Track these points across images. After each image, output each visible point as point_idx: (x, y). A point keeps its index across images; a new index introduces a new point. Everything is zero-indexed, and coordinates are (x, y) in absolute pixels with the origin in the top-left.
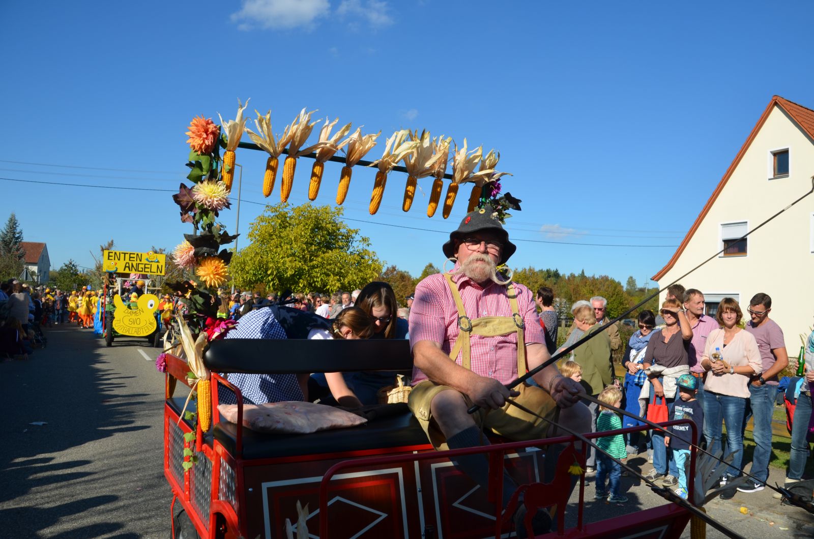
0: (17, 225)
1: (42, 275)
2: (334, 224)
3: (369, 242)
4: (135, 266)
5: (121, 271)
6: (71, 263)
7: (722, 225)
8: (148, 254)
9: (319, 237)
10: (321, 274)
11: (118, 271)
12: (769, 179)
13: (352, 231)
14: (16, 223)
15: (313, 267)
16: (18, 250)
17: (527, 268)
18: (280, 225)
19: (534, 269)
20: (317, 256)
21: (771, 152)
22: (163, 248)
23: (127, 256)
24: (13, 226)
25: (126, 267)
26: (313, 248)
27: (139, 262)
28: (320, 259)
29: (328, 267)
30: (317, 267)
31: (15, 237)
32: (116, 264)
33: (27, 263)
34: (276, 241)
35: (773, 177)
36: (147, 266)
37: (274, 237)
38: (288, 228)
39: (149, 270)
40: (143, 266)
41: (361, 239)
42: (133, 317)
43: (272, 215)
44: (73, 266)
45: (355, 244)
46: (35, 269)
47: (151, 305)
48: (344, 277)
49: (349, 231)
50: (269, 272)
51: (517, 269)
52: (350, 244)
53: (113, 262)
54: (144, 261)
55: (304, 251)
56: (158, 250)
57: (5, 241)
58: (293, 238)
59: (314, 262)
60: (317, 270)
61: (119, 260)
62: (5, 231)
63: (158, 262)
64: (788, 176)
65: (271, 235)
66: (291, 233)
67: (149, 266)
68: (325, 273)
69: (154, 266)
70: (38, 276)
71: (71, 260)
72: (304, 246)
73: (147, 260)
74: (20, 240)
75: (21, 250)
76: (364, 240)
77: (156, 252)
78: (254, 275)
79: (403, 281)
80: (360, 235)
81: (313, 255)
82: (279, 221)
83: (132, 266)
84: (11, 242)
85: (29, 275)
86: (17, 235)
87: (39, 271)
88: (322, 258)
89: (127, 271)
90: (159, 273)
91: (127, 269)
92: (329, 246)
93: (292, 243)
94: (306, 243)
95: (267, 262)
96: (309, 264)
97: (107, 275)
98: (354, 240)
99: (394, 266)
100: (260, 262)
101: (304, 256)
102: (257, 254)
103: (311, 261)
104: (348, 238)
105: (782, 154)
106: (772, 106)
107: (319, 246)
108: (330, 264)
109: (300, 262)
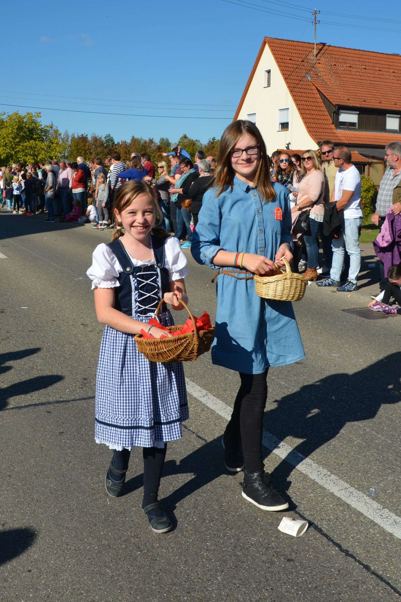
2: (35, 124)
3: (59, 133)
7: (248, 115)
10: (23, 156)
12: (265, 87)
13: (48, 127)
15: (19, 151)
20: (19, 145)
21: (266, 71)
26: (17, 140)
28: (21, 147)
29: (26, 151)
35: (267, 86)
38: (4, 129)
45: (50, 134)
48: (37, 156)
49: (46, 127)
55: (11, 143)
60: (20, 153)
64: (270, 86)
68: (25, 155)
72: (11, 139)
76: (56, 132)
81: (18, 144)
88: (23, 146)
92: (32, 138)
94: (13, 138)
96: (15, 150)
101: (12, 146)
103: (17, 148)
105: (269, 72)
106: (265, 43)
107: (23, 139)
108: (28, 150)
109: (10, 150)
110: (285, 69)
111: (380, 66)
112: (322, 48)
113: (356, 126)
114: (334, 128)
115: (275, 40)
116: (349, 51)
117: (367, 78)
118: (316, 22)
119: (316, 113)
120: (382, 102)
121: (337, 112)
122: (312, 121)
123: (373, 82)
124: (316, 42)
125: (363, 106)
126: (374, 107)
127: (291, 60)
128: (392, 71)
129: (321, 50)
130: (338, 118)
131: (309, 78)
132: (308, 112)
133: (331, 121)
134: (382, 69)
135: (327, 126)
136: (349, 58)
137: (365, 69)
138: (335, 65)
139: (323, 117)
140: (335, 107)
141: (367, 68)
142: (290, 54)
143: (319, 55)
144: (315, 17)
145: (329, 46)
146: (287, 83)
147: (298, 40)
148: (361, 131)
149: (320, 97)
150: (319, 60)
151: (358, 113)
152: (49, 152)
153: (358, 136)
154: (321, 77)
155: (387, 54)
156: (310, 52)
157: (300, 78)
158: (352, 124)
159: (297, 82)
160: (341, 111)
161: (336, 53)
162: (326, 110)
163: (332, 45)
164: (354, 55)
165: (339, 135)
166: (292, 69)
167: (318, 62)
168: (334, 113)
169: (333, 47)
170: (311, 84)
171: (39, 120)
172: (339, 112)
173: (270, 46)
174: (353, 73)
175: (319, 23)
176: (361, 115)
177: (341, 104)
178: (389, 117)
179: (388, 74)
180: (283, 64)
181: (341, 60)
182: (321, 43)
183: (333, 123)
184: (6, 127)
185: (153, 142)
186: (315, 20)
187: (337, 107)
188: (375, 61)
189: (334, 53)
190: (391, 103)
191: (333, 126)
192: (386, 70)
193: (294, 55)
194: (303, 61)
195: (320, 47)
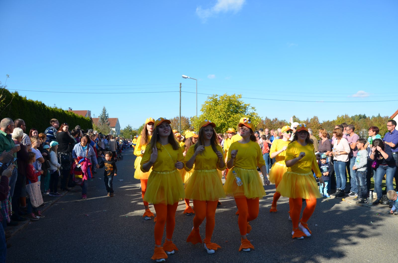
0: (106, 111)
1: (117, 132)
2: (238, 102)
3: (255, 109)
6: (129, 126)
9: (232, 108)
10: (233, 125)
13: (247, 105)
14: (106, 110)
16: (107, 122)
17: (344, 115)
18: (214, 104)
19: (348, 115)
20: (230, 117)
24: (104, 112)
28: (232, 118)
29: (236, 121)
30: (231, 122)
31: (105, 116)
33: (111, 127)
34: (212, 112)
37: (212, 110)
38: (218, 106)
41: (251, 108)
43: (211, 100)
44: (130, 127)
45: (248, 110)
46: (114, 129)
49: (245, 105)
51: (339, 116)
52: (246, 111)
55: (225, 115)
57: (102, 119)
58: (219, 110)
59: (230, 120)
60: (231, 123)
62: (101, 114)
65: (210, 109)
66: (219, 108)
68: (235, 124)
70: (116, 133)
71: (129, 125)
72: (225, 113)
74: (107, 117)
75: (109, 122)
76: (253, 108)
79: (281, 125)
80: (251, 106)
82: (214, 103)
84: (104, 118)
85: (113, 132)
86: (106, 116)
87: (116, 130)
92: (237, 112)
93: (219, 113)
96: (227, 121)
98: (248, 108)
99: (276, 118)
101: (225, 117)
102: (205, 118)
103: (229, 119)
104: (245, 108)
107: (232, 112)
108: (237, 120)
109: (223, 120)
171: (240, 100)
185: (277, 120)
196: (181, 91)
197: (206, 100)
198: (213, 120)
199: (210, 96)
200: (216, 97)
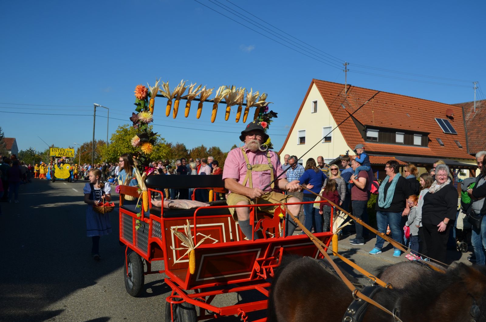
3: (165, 140)
4: (62, 153)
5: (57, 156)
7: (299, 131)
8: (67, 149)
11: (56, 156)
12: (312, 113)
13: (157, 136)
18: (124, 134)
21: (313, 102)
22: (73, 147)
23: (59, 150)
25: (59, 154)
27: (64, 152)
32: (55, 153)
33: (7, 150)
34: (121, 142)
35: (314, 112)
36: (67, 154)
37: (121, 140)
38: (127, 136)
39: (68, 155)
40: (65, 154)
42: (62, 172)
43: (121, 130)
44: (32, 151)
45: (158, 141)
47: (68, 168)
50: (118, 155)
53: (54, 152)
54: (66, 152)
56: (71, 147)
58: (128, 140)
59: (137, 150)
61: (56, 151)
63: (71, 152)
64: (316, 112)
65: (119, 139)
66: (128, 138)
67: (68, 154)
69: (70, 153)
73: (67, 151)
76: (162, 139)
77: (70, 148)
78: (113, 155)
83: (62, 154)
89: (60, 156)
90: (72, 156)
91: (59, 155)
93: (128, 142)
95: (118, 151)
96: (135, 151)
97: (52, 158)
98: (158, 139)
100: (114, 151)
102: (114, 147)
105: (315, 102)
106: (313, 83)
109: (131, 150)
110: (328, 100)
111: (386, 100)
112: (349, 88)
113: (377, 140)
114: (364, 141)
115: (320, 82)
116: (366, 90)
117: (380, 108)
118: (346, 70)
119: (351, 130)
120: (392, 124)
121: (365, 130)
122: (349, 136)
123: (383, 111)
124: (346, 83)
125: (381, 126)
126: (389, 127)
127: (331, 94)
128: (393, 104)
129: (349, 89)
130: (366, 134)
131: (344, 107)
132: (346, 130)
133: (361, 137)
134: (387, 103)
135: (359, 140)
136: (367, 95)
137: (377, 102)
138: (359, 99)
139: (355, 134)
140: (364, 127)
141: (378, 102)
142: (330, 91)
143: (348, 92)
144: (346, 67)
145: (354, 87)
146: (330, 110)
147: (334, 82)
148: (381, 143)
149: (352, 120)
150: (348, 95)
151: (379, 131)
152: (159, 153)
153: (379, 147)
154: (351, 106)
155: (389, 93)
156: (342, 90)
157: (338, 107)
158: (375, 139)
159: (337, 109)
160: (368, 129)
161: (358, 91)
162: (357, 129)
163: (355, 86)
164: (370, 93)
165: (367, 146)
166: (332, 101)
167: (348, 96)
168: (363, 130)
169: (356, 87)
170: (346, 111)
172: (366, 130)
173: (317, 85)
174: (370, 105)
175: (348, 71)
176: (380, 132)
177: (368, 124)
178: (397, 134)
179: (391, 106)
180: (326, 97)
181: (362, 96)
182: (349, 85)
183: (362, 138)
184: (129, 135)
186: (346, 69)
187: (366, 126)
188: (382, 97)
189: (357, 91)
190: (398, 125)
191: (363, 140)
192: (390, 103)
193: (333, 91)
194: (339, 96)
195: (348, 87)
196: (95, 116)
197: (117, 129)
198: (121, 149)
199: (121, 126)
200: (127, 127)
